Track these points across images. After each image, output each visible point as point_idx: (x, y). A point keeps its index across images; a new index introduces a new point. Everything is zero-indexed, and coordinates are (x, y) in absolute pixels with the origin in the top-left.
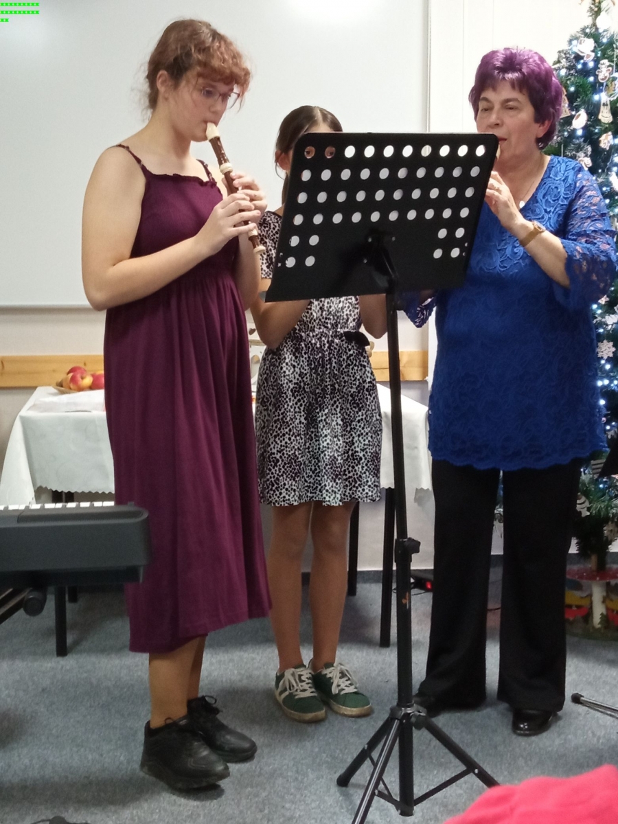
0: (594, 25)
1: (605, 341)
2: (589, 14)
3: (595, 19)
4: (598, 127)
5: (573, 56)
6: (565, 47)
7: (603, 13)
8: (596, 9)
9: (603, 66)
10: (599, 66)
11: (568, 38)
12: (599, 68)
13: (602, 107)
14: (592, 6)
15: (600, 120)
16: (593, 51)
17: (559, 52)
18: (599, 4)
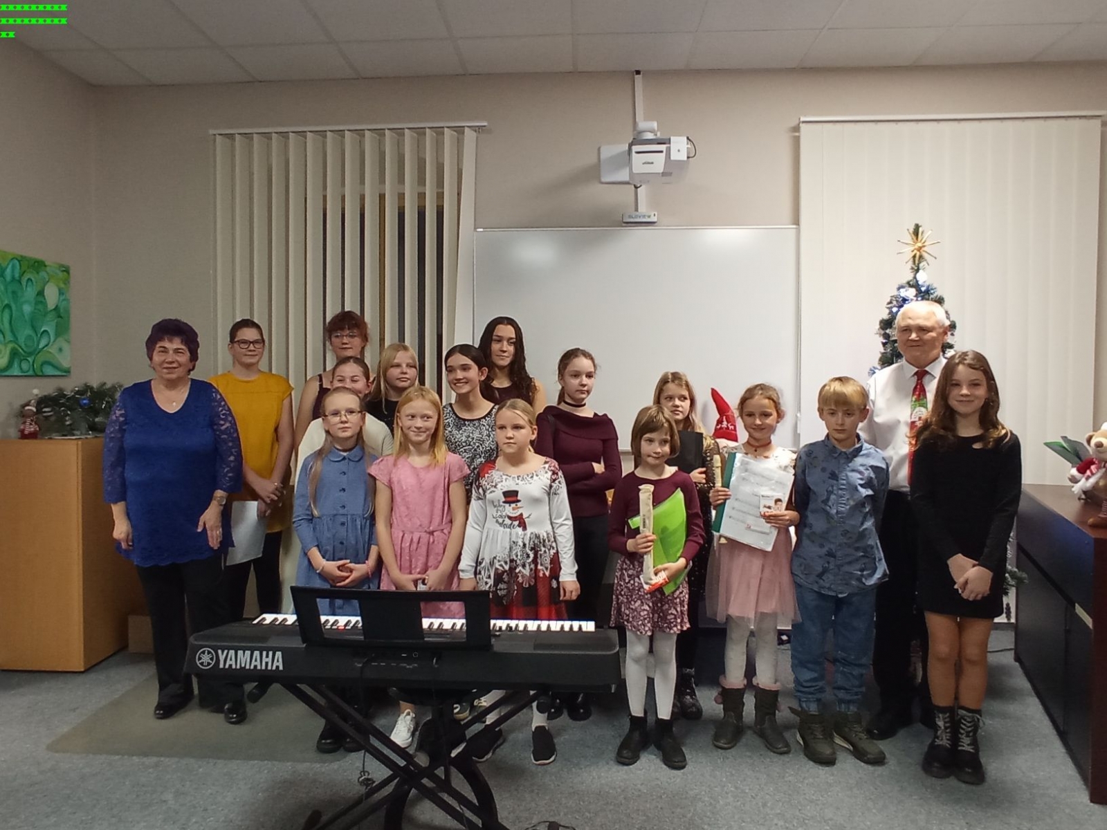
0: (915, 278)
2: (911, 271)
3: (915, 275)
5: (901, 299)
6: (895, 293)
7: (921, 271)
8: (916, 268)
11: (897, 286)
14: (914, 266)
16: (915, 296)
17: (892, 297)
18: (918, 264)
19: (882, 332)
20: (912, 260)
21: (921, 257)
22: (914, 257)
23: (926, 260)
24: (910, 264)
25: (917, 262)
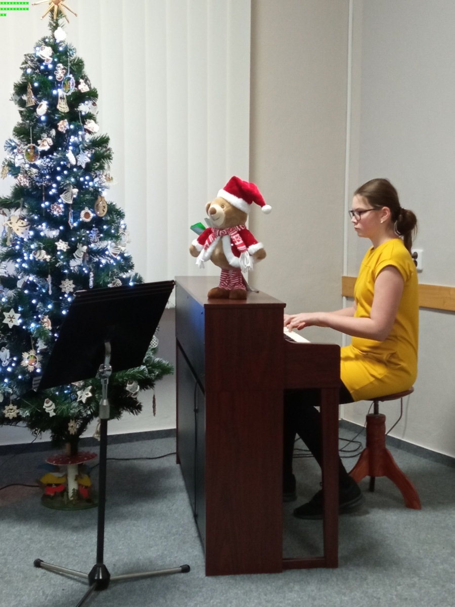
0: (53, 36)
1: (67, 280)
2: (49, 28)
3: (53, 31)
4: (57, 115)
5: (36, 59)
6: (32, 52)
7: (59, 28)
8: (54, 24)
9: (59, 69)
10: (57, 68)
11: (33, 45)
12: (56, 70)
13: (60, 101)
14: (52, 22)
15: (58, 110)
16: (51, 57)
17: (25, 55)
18: (57, 20)
19: (18, 98)
20: (49, 14)
21: (60, 13)
22: (52, 11)
23: (65, 16)
24: (48, 19)
25: (55, 18)
